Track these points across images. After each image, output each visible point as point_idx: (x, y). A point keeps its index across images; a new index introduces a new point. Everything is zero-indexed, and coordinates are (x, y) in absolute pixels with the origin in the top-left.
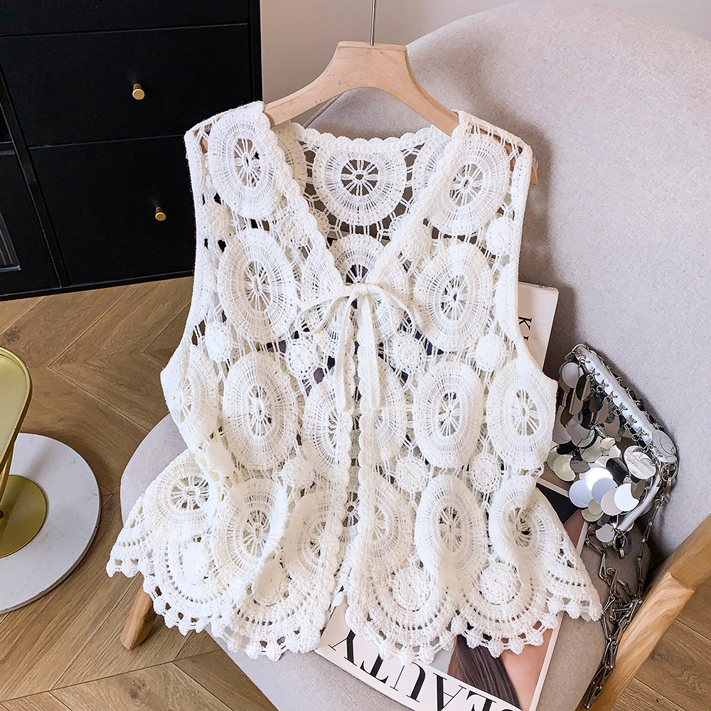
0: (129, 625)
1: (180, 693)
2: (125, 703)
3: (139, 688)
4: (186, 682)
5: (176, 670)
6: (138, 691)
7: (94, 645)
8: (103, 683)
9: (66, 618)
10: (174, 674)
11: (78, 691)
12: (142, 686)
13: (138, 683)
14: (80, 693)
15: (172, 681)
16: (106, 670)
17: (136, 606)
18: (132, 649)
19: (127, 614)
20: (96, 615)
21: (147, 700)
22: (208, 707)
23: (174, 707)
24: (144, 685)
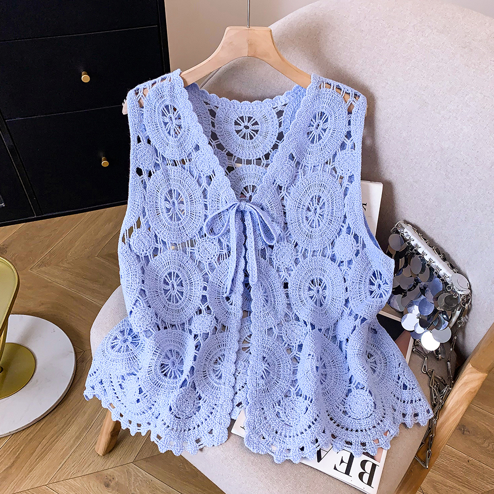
0: (101, 440)
1: (139, 482)
2: (101, 490)
3: (110, 480)
4: (143, 475)
5: (135, 468)
6: (110, 482)
7: (77, 454)
8: (85, 478)
9: (55, 437)
10: (134, 471)
11: (67, 484)
12: (112, 479)
13: (109, 477)
14: (69, 485)
15: (133, 475)
16: (87, 470)
17: (104, 426)
18: (104, 455)
19: (98, 432)
20: (78, 433)
21: (117, 488)
22: (159, 490)
23: (136, 491)
24: (113, 479)
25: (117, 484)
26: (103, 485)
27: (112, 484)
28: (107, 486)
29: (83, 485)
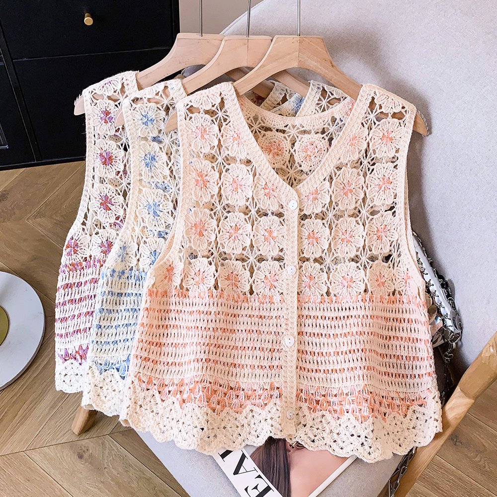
1: (113, 456)
2: (74, 461)
3: (84, 451)
4: (117, 449)
5: (110, 440)
6: (83, 453)
7: (53, 422)
8: (59, 447)
10: (109, 444)
11: (42, 452)
13: (84, 448)
14: (44, 453)
15: (108, 448)
16: (61, 438)
21: (90, 460)
22: (132, 467)
23: (108, 465)
24: (87, 450)
25: (91, 456)
26: (76, 457)
27: (86, 456)
28: (81, 457)
29: (56, 455)
